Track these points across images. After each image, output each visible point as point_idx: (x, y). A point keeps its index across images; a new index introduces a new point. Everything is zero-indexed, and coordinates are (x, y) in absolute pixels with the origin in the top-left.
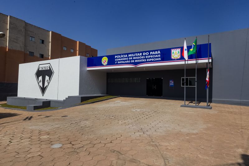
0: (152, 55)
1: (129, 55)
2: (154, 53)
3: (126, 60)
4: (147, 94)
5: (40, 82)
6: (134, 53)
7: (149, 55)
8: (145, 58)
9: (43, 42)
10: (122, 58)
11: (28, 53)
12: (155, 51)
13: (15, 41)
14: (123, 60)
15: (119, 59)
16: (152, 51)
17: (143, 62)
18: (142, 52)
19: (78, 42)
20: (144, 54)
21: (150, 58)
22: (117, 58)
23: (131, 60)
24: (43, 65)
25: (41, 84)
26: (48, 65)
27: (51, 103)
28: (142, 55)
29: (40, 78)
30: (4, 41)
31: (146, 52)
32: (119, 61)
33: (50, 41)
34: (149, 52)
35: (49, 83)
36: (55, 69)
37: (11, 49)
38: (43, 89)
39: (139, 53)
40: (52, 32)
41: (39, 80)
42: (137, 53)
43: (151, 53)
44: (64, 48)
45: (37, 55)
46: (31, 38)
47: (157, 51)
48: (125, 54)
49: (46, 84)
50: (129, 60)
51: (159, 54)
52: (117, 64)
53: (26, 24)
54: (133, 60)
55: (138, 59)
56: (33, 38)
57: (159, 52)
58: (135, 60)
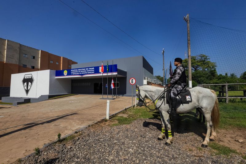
0: (90, 70)
1: (79, 70)
2: (91, 69)
3: (77, 73)
4: (94, 93)
5: (25, 86)
6: (81, 69)
7: (89, 70)
8: (87, 72)
9: (34, 58)
10: (75, 71)
11: (22, 65)
12: (91, 67)
13: (12, 57)
14: (75, 73)
15: (73, 72)
16: (90, 68)
17: (86, 74)
18: (85, 68)
19: (62, 57)
20: (86, 69)
21: (89, 72)
22: (72, 71)
23: (79, 73)
24: (27, 75)
25: (26, 88)
26: (30, 75)
27: (31, 100)
28: (85, 70)
29: (26, 84)
30: (2, 57)
31: (87, 68)
32: (73, 73)
33: (40, 57)
34: (89, 68)
35: (31, 87)
36: (35, 78)
37: (8, 63)
38: (27, 91)
39: (84, 68)
40: (41, 51)
41: (25, 85)
42: (83, 68)
43: (90, 69)
44: (51, 61)
45: (29, 66)
46: (24, 55)
47: (93, 67)
48: (76, 69)
49: (29, 88)
50: (78, 72)
51: (93, 69)
52: (72, 75)
53: (20, 45)
54: (80, 72)
55: (83, 72)
56: (26, 55)
57: (94, 68)
58: (81, 72)
